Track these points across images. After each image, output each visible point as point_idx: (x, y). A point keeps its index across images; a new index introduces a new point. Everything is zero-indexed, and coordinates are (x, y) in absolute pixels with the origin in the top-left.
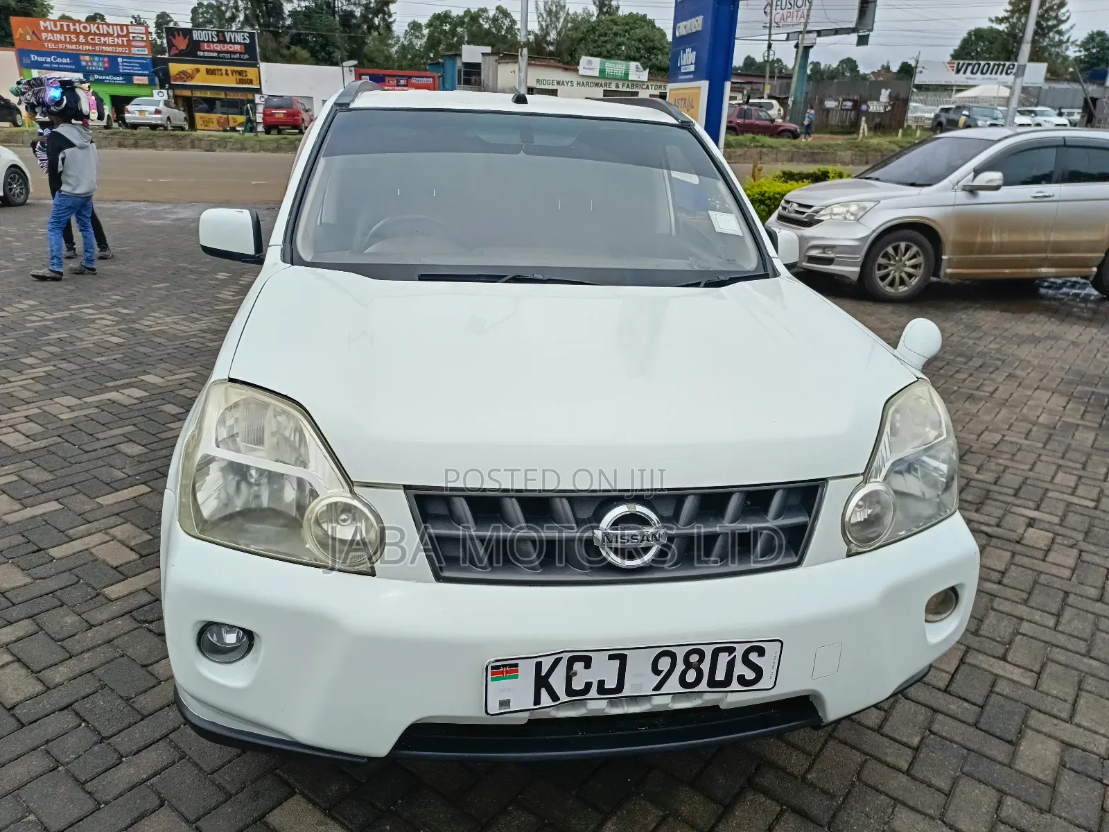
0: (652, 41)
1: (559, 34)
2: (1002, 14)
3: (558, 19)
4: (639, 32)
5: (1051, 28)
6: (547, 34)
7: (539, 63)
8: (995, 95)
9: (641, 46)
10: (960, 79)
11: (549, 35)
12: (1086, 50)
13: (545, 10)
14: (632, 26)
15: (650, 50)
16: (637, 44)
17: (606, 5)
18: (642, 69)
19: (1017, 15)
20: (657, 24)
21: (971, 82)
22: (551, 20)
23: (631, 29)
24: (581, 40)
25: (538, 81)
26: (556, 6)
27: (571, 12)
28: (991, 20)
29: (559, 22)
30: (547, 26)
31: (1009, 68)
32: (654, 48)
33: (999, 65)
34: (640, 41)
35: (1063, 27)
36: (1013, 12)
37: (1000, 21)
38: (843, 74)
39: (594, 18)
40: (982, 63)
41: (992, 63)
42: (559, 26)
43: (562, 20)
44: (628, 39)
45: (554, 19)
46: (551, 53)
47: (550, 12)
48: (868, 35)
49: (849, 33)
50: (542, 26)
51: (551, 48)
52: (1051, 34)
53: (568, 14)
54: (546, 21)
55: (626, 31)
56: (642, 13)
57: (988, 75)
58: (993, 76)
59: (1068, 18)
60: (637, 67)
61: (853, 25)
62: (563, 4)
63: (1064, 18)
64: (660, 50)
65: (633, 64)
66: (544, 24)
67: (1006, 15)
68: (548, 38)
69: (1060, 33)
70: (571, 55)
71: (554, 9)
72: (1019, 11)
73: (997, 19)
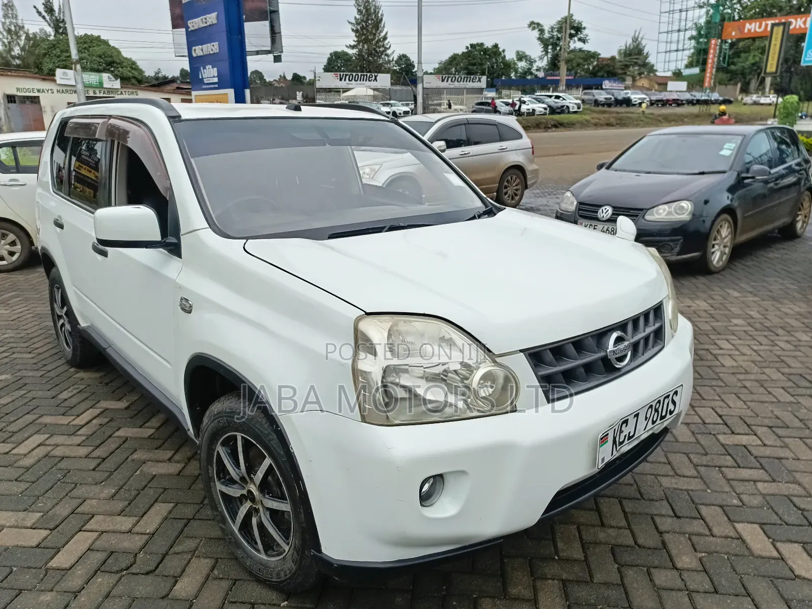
0: (111, 57)
1: (23, 49)
2: (353, 43)
3: (19, 37)
4: (98, 50)
5: (382, 53)
6: (11, 50)
7: (16, 74)
8: (365, 94)
9: (101, 60)
10: (343, 84)
11: (13, 50)
12: (399, 66)
13: (4, 29)
14: (90, 45)
15: (111, 64)
16: (98, 59)
17: (61, 27)
18: (113, 79)
19: (361, 44)
20: (112, 43)
21: (350, 86)
22: (12, 38)
23: (90, 47)
24: (45, 55)
25: (18, 89)
26: (15, 26)
27: (31, 32)
28: (347, 46)
29: (21, 40)
30: (9, 43)
31: (369, 77)
32: (113, 62)
33: (364, 75)
34: (100, 57)
35: (389, 52)
36: (358, 42)
37: (353, 47)
38: (255, 81)
39: (52, 38)
40: (354, 74)
41: (360, 74)
42: (22, 43)
43: (23, 38)
44: (89, 55)
45: (15, 37)
46: (18, 66)
47: (9, 31)
48: (280, 56)
49: (266, 54)
50: (3, 42)
51: (18, 62)
52: (383, 56)
53: (27, 34)
54: (7, 39)
55: (85, 48)
56: (96, 34)
57: (358, 82)
58: (362, 82)
59: (390, 46)
60: (109, 78)
61: (269, 49)
62: (21, 25)
63: (388, 47)
64: (119, 64)
65: (105, 76)
66: (6, 41)
67: (355, 43)
68: (13, 53)
69: (387, 55)
70: (38, 67)
71: (13, 28)
72: (362, 41)
73: (350, 46)
